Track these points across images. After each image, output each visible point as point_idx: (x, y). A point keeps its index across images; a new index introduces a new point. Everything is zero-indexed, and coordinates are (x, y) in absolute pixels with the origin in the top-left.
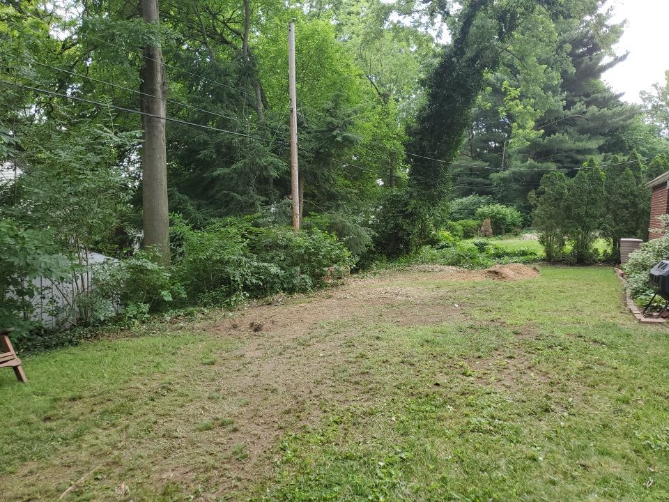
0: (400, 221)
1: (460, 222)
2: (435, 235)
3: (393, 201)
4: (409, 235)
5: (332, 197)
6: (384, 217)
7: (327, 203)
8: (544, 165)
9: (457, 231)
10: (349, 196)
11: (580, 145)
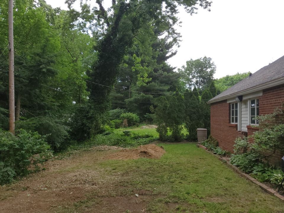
0: (85, 121)
1: (113, 121)
2: (103, 128)
3: (81, 110)
4: (89, 129)
5: (41, 107)
6: (75, 119)
7: (38, 111)
8: (148, 96)
9: (112, 125)
10: (53, 107)
11: (161, 88)
